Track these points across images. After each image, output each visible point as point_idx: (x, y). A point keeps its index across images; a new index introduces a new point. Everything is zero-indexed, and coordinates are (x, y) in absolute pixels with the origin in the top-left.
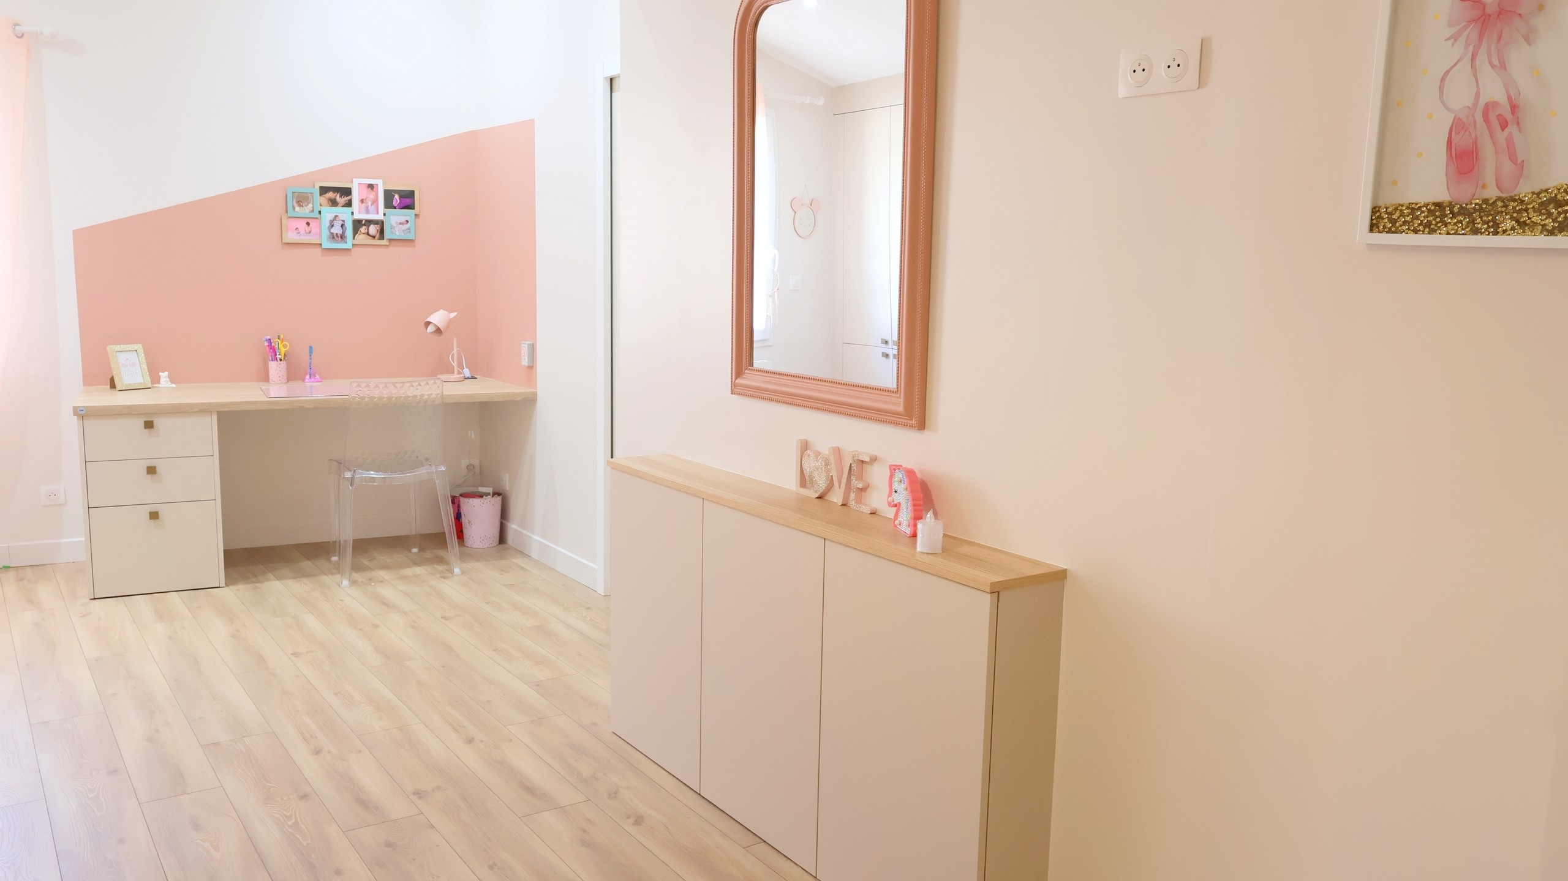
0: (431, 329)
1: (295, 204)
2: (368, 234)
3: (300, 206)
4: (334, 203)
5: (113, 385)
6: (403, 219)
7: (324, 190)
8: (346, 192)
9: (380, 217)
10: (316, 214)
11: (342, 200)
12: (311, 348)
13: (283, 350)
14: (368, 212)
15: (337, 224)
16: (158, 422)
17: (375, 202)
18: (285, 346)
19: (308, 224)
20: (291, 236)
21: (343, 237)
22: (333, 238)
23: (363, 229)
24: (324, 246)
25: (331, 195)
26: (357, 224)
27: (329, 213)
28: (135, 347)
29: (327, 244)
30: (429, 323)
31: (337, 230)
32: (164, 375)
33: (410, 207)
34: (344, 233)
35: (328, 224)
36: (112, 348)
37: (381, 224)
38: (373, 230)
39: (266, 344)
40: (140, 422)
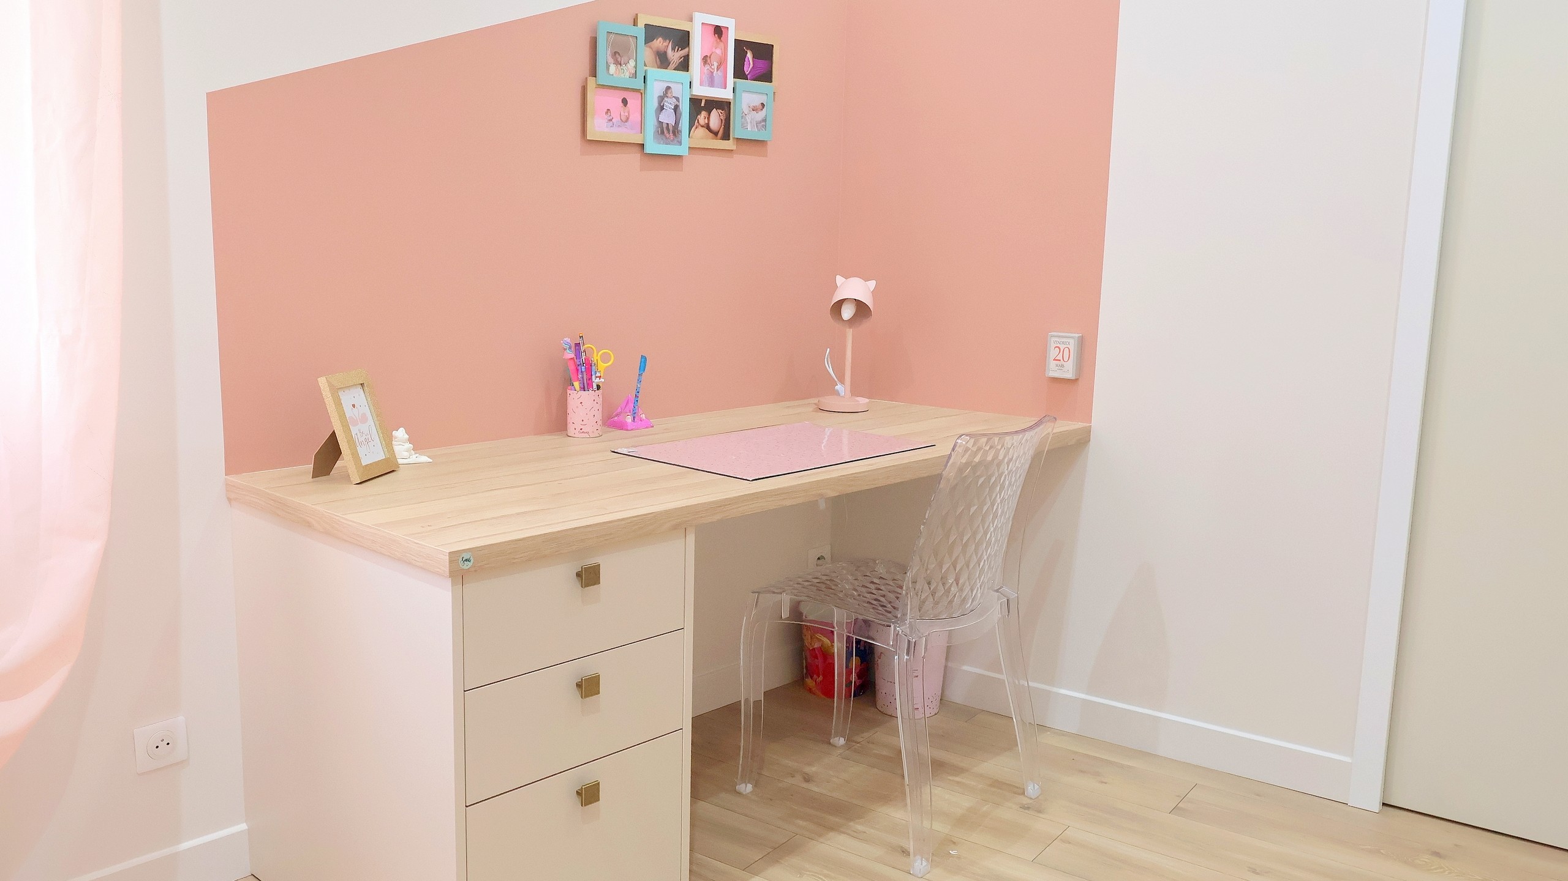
0: (847, 312)
1: (611, 60)
2: (708, 127)
3: (618, 63)
4: (663, 61)
6: (756, 100)
7: (652, 32)
8: (682, 39)
9: (725, 94)
10: (638, 84)
11: (675, 56)
12: (643, 359)
13: (603, 366)
14: (712, 84)
15: (669, 104)
17: (722, 63)
19: (625, 102)
20: (598, 128)
21: (676, 131)
22: (662, 133)
23: (702, 118)
24: (649, 149)
25: (659, 43)
26: (697, 105)
27: (659, 79)
28: (359, 376)
29: (652, 147)
30: (841, 303)
31: (668, 117)
32: (400, 436)
33: (766, 76)
34: (677, 123)
35: (656, 104)
36: (329, 383)
37: (724, 106)
38: (715, 118)
39: (570, 354)
40: (562, 574)
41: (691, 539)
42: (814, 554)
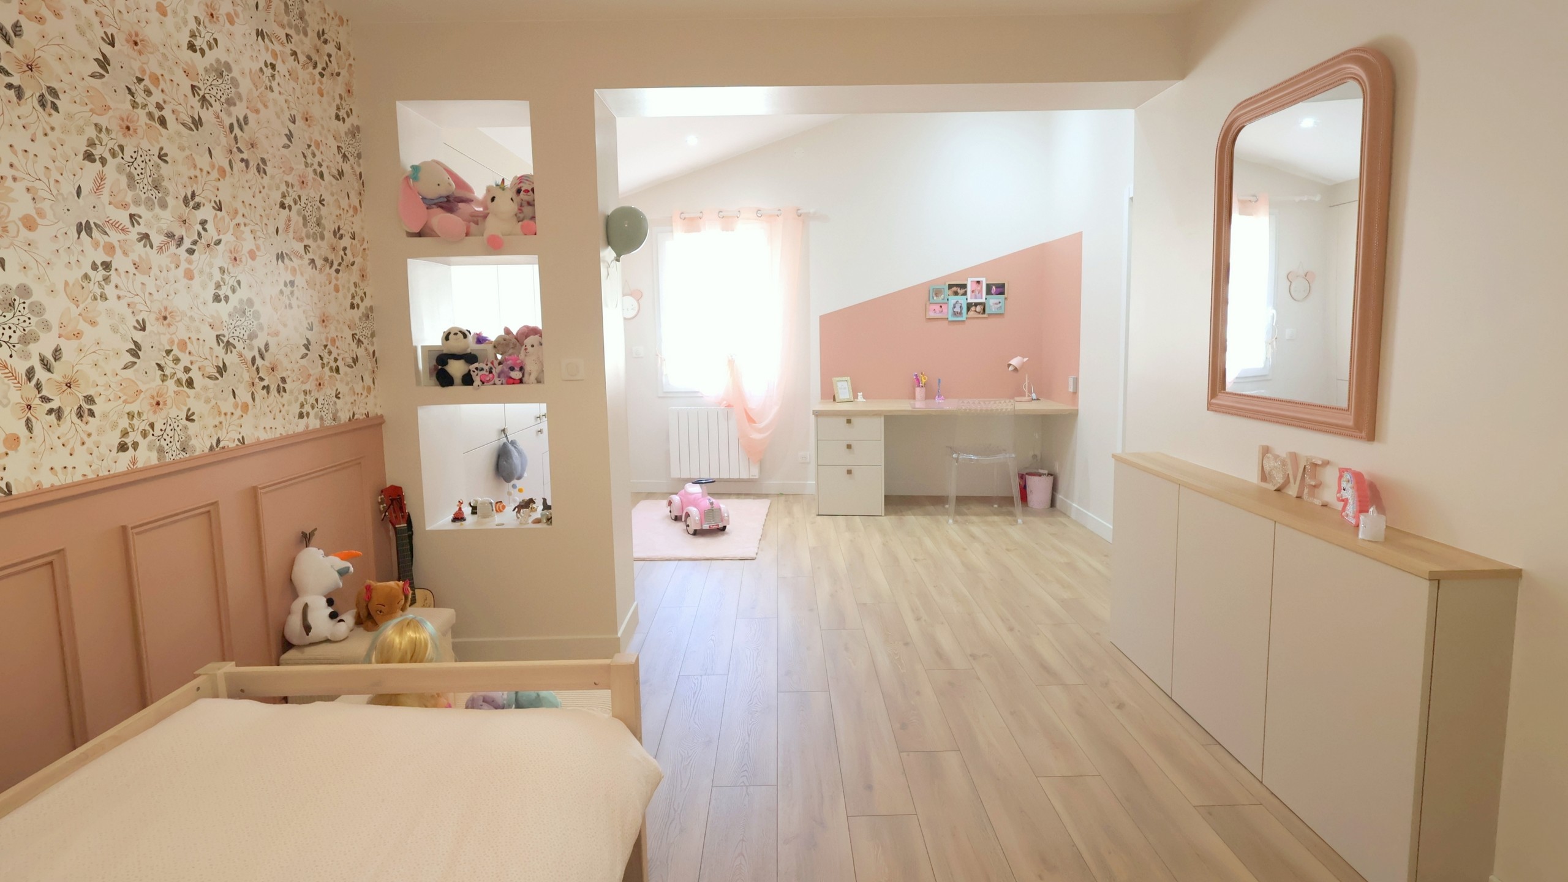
0: (1011, 368)
1: (934, 296)
2: (976, 311)
3: (937, 296)
4: (956, 293)
5: (834, 400)
6: (997, 301)
7: (950, 286)
8: (964, 286)
9: (983, 300)
10: (946, 301)
11: (961, 291)
12: (939, 380)
13: (924, 381)
14: (976, 298)
15: (958, 306)
16: (853, 420)
17: (980, 291)
18: (925, 379)
19: (941, 307)
20: (931, 315)
21: (961, 313)
22: (955, 314)
23: (973, 308)
24: (949, 319)
25: (954, 289)
26: (969, 306)
27: (953, 299)
28: (846, 378)
29: (951, 318)
30: (1011, 364)
31: (957, 309)
32: (860, 394)
33: (1002, 293)
34: (961, 311)
35: (952, 306)
36: (835, 379)
37: (983, 304)
38: (979, 308)
39: (915, 377)
40: (844, 420)
41: (883, 419)
42: (1031, 453)
